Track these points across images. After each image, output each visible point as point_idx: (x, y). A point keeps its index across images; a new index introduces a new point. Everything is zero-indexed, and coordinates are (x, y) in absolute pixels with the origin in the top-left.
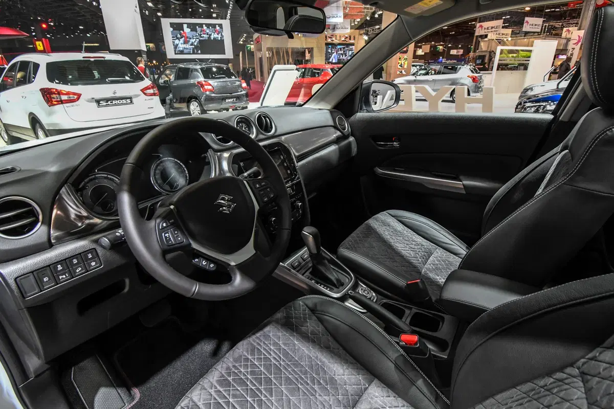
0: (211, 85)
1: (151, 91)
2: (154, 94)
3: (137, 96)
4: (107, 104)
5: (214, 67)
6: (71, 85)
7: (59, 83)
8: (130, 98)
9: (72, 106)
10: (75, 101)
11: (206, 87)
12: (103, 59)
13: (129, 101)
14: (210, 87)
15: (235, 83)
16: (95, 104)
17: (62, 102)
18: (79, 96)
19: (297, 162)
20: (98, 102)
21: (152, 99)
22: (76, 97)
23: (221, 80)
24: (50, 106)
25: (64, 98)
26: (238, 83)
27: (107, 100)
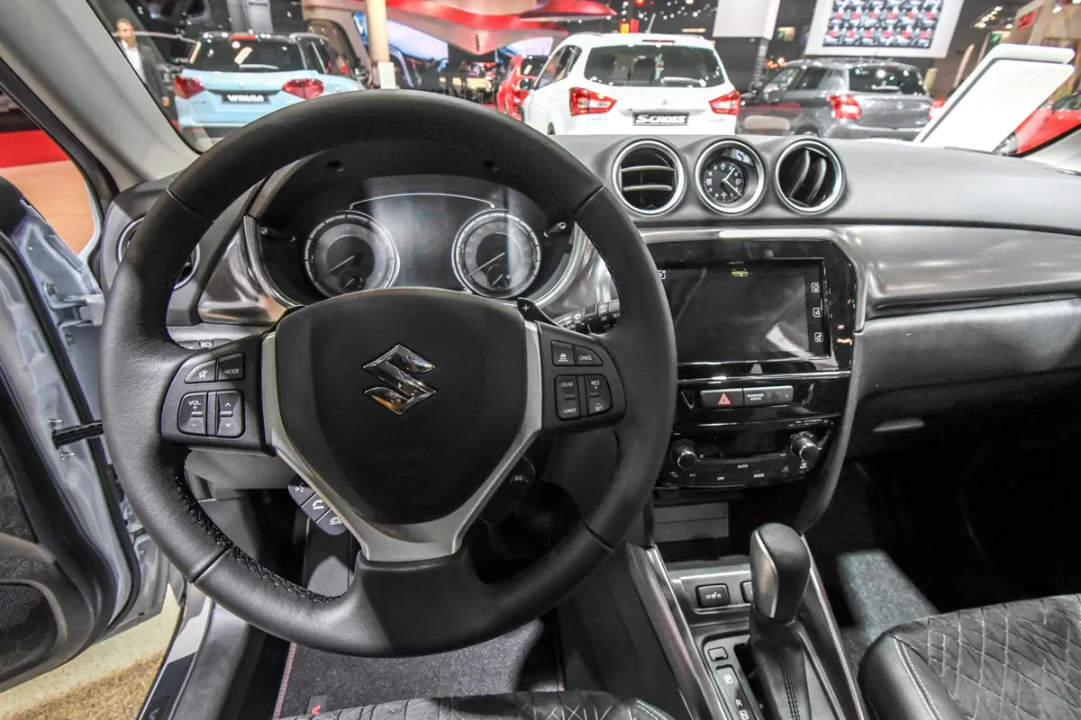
0: (855, 104)
1: (726, 105)
2: (730, 112)
3: (698, 112)
4: (648, 120)
5: (883, 68)
6: (615, 85)
7: (597, 81)
8: (687, 115)
9: (600, 119)
10: (605, 112)
11: (844, 108)
12: (670, 44)
13: (682, 119)
14: (853, 110)
15: (918, 106)
16: (631, 119)
17: (589, 111)
18: (613, 102)
19: (867, 319)
20: (636, 115)
21: (722, 120)
22: (609, 103)
23: (887, 97)
24: (572, 115)
25: (594, 104)
26: (924, 107)
27: (650, 114)
